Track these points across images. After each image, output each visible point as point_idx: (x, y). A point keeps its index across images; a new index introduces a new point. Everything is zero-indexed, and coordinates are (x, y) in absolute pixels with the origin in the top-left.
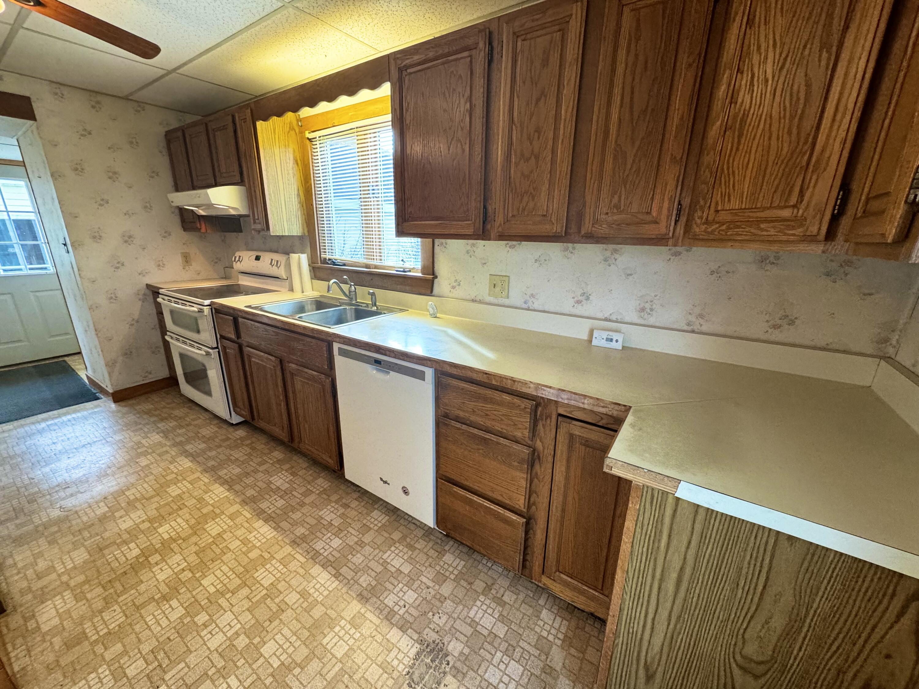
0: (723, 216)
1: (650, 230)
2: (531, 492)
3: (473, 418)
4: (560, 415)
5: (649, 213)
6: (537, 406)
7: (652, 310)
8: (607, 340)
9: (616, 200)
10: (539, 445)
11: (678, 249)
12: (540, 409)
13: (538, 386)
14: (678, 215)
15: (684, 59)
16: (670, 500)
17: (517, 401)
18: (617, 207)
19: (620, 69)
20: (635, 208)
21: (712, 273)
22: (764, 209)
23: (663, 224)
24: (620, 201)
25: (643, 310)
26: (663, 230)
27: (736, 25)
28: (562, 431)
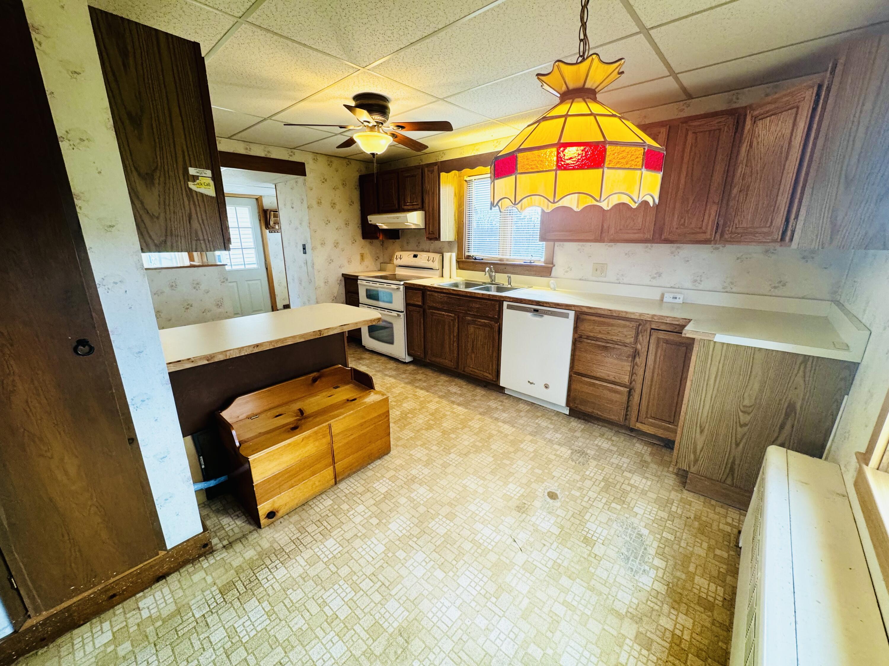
0: (739, 230)
1: (702, 237)
2: (633, 373)
3: (600, 336)
4: (652, 329)
5: (700, 228)
6: (639, 325)
7: (701, 281)
8: (673, 298)
9: (683, 220)
10: (639, 346)
11: (717, 246)
12: (640, 327)
13: (641, 315)
14: (717, 229)
15: (720, 157)
16: (712, 343)
17: (627, 323)
18: (683, 225)
19: (686, 160)
20: (693, 225)
21: (738, 258)
22: (757, 228)
23: (709, 232)
24: (685, 222)
25: (695, 281)
26: (709, 237)
27: (745, 144)
28: (653, 338)
